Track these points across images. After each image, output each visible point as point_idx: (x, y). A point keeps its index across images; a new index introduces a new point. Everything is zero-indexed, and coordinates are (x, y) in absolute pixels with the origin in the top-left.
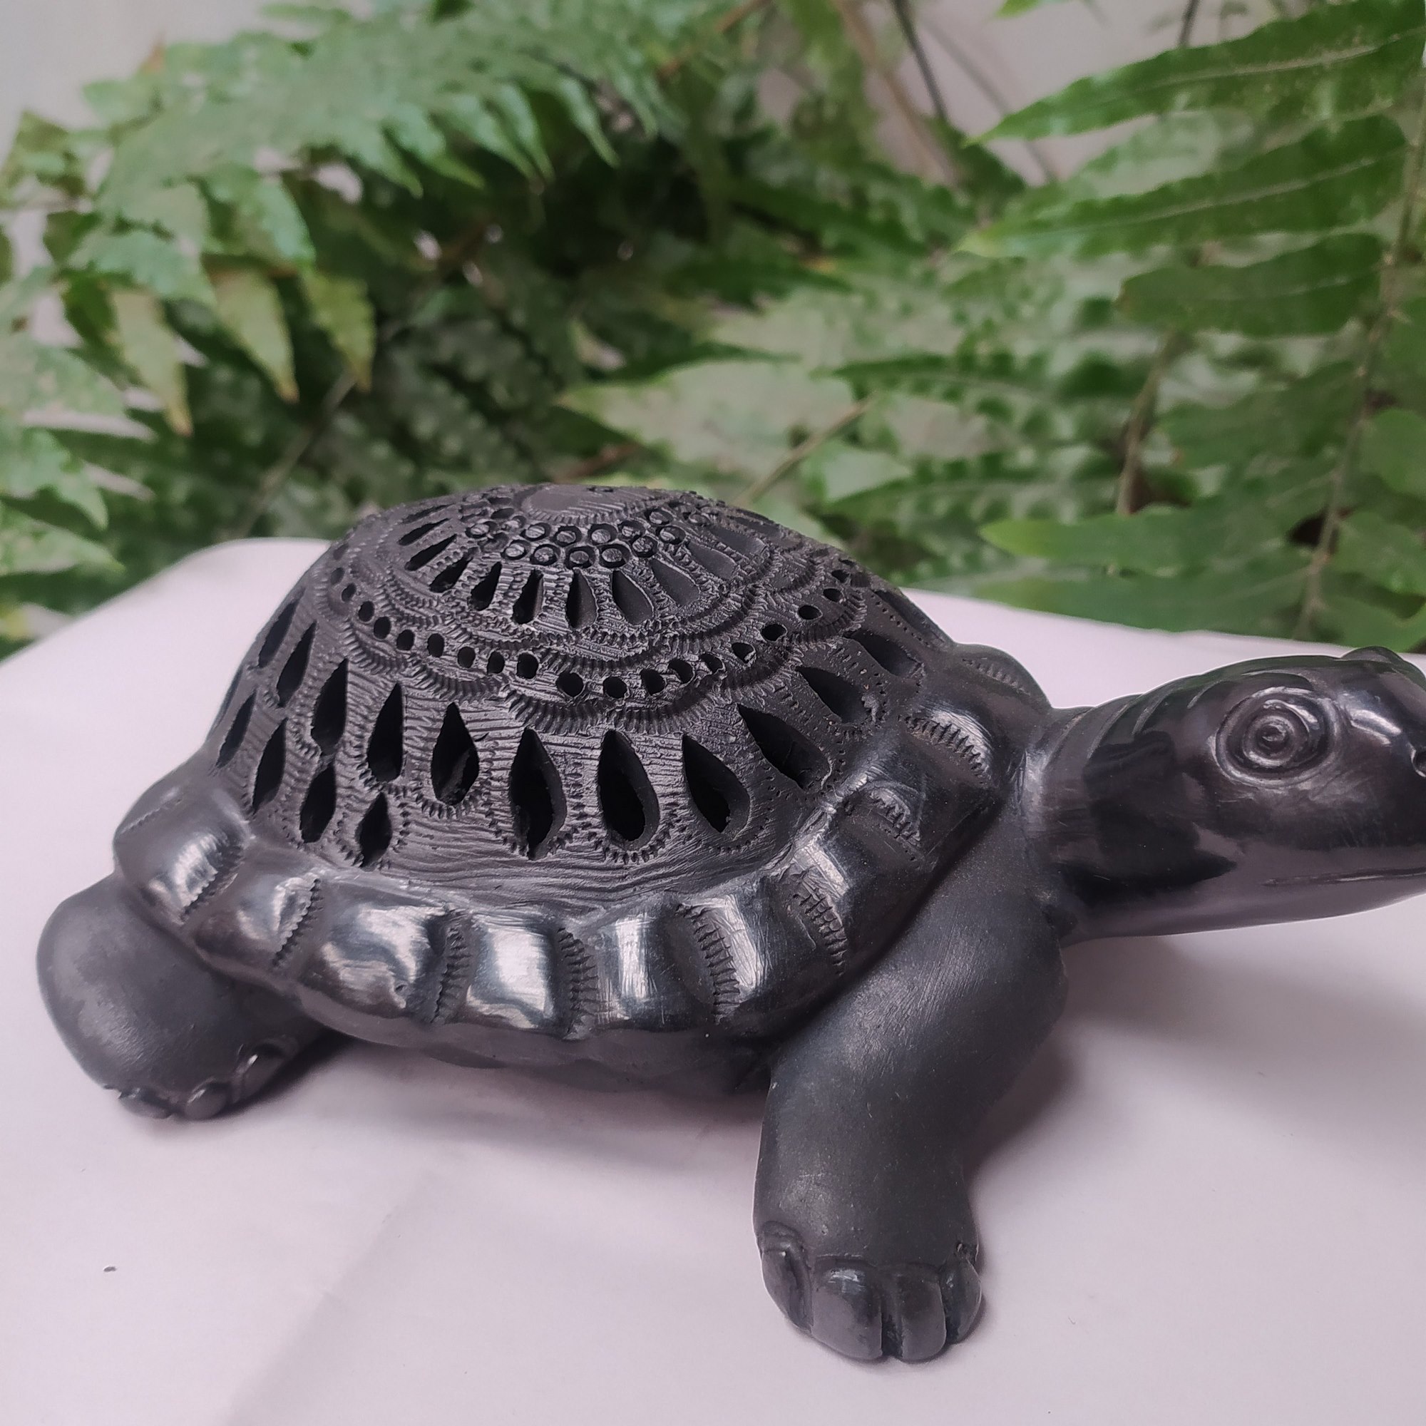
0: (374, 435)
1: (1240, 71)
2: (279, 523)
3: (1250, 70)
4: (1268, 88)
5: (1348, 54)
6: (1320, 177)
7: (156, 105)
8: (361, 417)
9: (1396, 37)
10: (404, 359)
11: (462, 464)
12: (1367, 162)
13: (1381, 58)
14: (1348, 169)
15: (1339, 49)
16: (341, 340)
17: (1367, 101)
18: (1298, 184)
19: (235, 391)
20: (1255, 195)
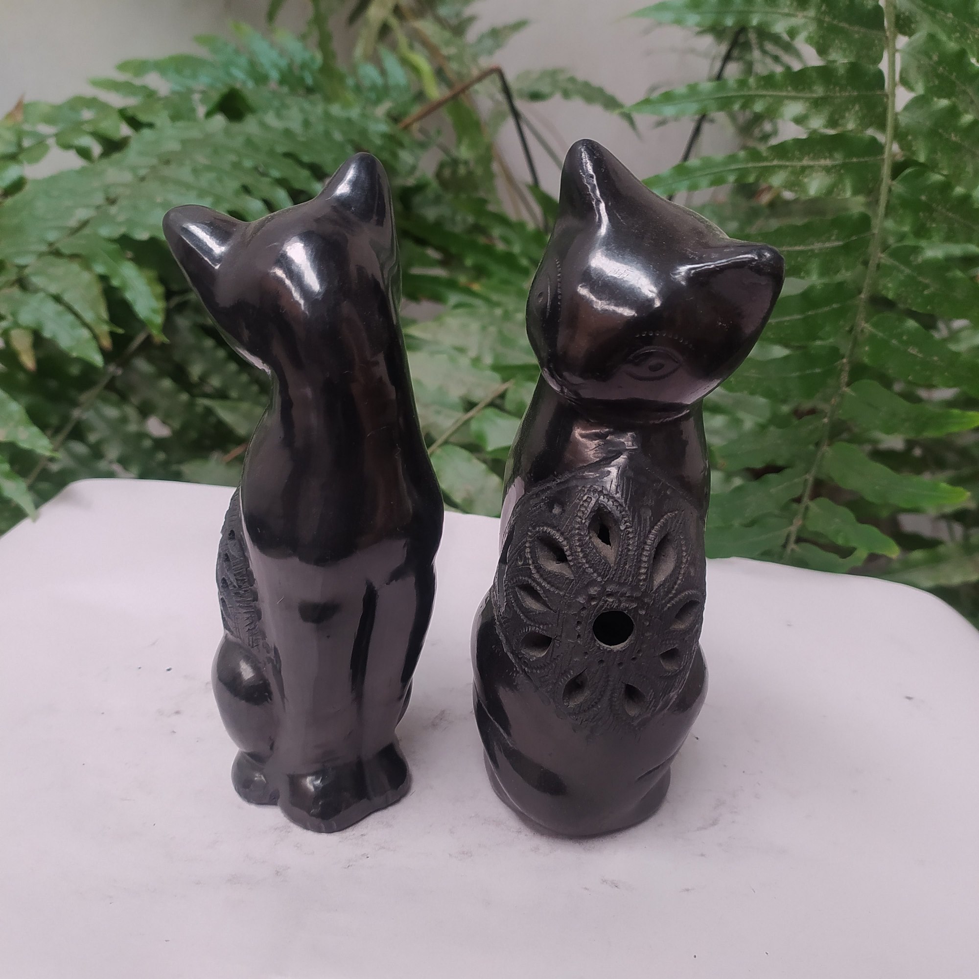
0: (162, 374)
2: (91, 429)
5: (827, 245)
6: (810, 313)
7: (19, 145)
8: (150, 360)
9: (854, 238)
10: (183, 322)
11: (222, 395)
12: (835, 306)
13: (846, 249)
14: (826, 309)
15: (824, 242)
17: (837, 272)
18: (799, 317)
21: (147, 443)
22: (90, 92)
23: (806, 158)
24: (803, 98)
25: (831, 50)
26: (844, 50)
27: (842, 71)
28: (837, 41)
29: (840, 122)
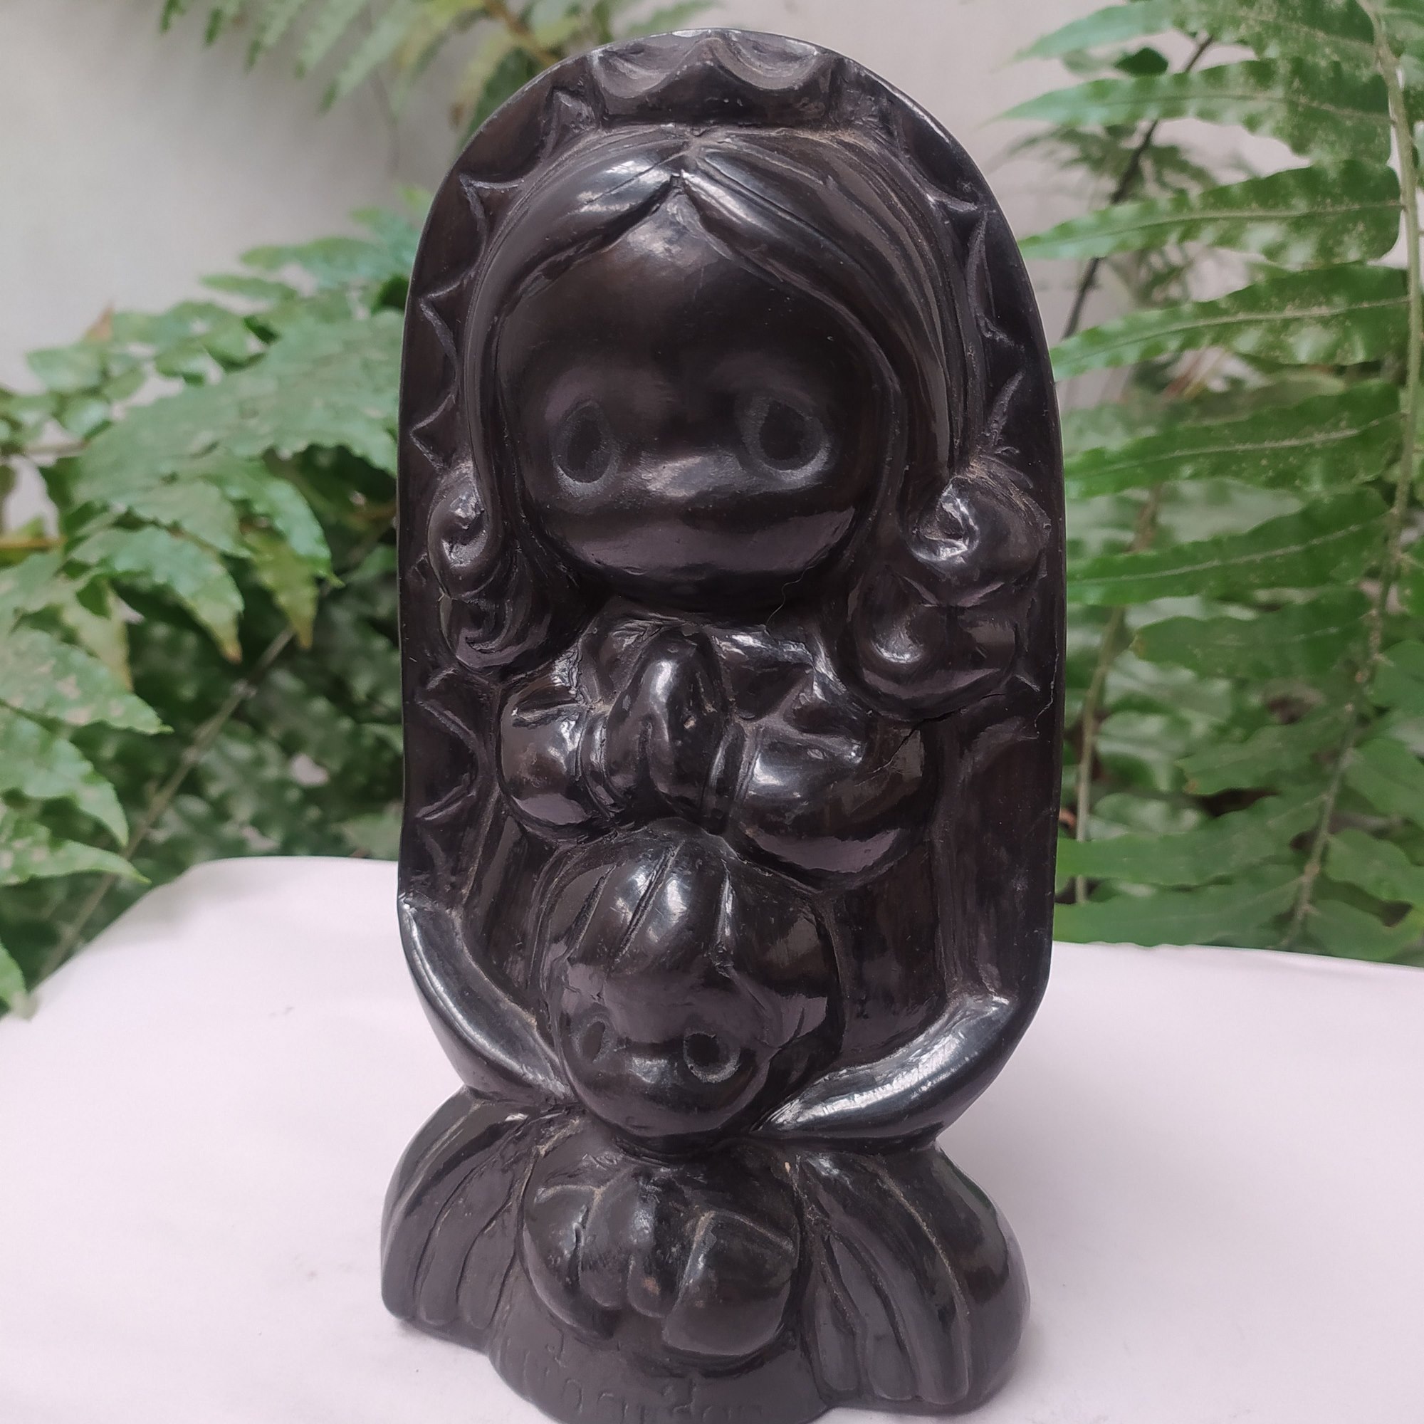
0: (312, 692)
1: (1240, 447)
2: (212, 777)
3: (1249, 446)
4: (1264, 462)
5: (1335, 435)
6: (1315, 542)
7: (105, 374)
8: (297, 672)
9: (1375, 423)
10: (342, 615)
12: (1353, 528)
13: (1365, 440)
14: (1340, 534)
15: (1328, 432)
16: (283, 600)
17: (1351, 474)
18: (1295, 548)
19: (172, 647)
20: (1258, 557)
21: (293, 795)
22: (202, 294)
23: (1289, 307)
24: (1275, 218)
25: (1312, 146)
26: (1332, 144)
27: (1333, 174)
28: (1320, 132)
29: (1337, 250)
